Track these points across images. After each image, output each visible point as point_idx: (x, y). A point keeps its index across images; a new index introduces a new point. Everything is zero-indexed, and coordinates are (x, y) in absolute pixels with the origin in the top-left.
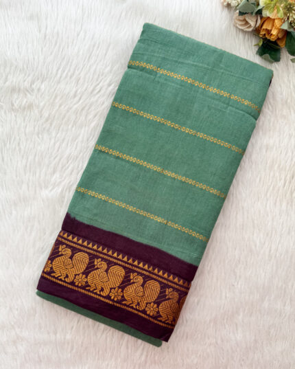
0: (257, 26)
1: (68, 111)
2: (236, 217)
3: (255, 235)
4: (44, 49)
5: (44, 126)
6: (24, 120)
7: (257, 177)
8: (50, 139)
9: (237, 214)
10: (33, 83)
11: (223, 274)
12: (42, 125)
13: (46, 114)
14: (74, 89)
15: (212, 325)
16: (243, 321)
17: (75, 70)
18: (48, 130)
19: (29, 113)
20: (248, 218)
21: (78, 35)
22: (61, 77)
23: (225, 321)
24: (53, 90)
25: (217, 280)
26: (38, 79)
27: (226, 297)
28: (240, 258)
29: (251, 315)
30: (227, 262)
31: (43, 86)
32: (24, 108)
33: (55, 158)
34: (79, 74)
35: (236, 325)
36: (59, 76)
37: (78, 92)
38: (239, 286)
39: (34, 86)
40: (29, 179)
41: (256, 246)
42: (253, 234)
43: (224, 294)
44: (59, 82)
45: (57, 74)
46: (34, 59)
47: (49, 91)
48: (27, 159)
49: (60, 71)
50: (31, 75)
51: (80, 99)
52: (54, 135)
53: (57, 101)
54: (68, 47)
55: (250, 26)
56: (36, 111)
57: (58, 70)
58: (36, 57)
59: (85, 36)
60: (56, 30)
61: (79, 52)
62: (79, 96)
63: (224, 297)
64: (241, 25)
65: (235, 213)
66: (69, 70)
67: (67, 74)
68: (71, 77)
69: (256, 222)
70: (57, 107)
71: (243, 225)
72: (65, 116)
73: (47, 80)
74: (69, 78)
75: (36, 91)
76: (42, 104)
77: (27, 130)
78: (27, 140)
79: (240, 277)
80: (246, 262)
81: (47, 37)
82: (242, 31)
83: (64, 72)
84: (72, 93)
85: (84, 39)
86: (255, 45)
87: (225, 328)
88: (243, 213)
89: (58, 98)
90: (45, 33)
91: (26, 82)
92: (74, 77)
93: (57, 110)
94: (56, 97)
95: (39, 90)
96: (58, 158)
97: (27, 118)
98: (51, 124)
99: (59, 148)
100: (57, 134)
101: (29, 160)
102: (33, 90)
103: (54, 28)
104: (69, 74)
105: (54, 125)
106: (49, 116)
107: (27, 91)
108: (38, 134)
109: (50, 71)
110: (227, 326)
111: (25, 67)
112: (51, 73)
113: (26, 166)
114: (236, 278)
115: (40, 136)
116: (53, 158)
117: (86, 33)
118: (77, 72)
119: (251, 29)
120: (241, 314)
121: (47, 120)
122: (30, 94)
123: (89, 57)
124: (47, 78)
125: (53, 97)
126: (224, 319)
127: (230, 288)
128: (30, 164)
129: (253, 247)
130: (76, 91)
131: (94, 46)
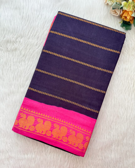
0: (121, 14)
1: (33, 52)
2: (111, 101)
3: (120, 109)
4: (22, 23)
5: (22, 58)
6: (13, 55)
7: (121, 83)
8: (25, 65)
9: (112, 99)
10: (17, 38)
11: (105, 127)
12: (21, 58)
13: (23, 53)
14: (36, 42)
15: (100, 150)
16: (114, 149)
17: (36, 33)
18: (24, 61)
19: (15, 52)
20: (117, 101)
21: (38, 17)
22: (30, 36)
23: (106, 149)
24: (26, 42)
25: (103, 130)
26: (19, 37)
27: (107, 138)
28: (113, 120)
29: (118, 146)
30: (107, 122)
31: (22, 40)
32: (13, 50)
33: (27, 74)
34: (39, 35)
35: (111, 150)
36: (29, 35)
37: (38, 43)
38: (113, 133)
39: (17, 40)
40: (15, 83)
41: (120, 114)
42: (119, 109)
43: (106, 137)
44: (29, 38)
45: (28, 35)
46: (17, 27)
47: (24, 42)
48: (14, 74)
49: (30, 33)
50: (16, 35)
51: (39, 46)
52: (27, 62)
53: (28, 47)
54: (33, 22)
55: (118, 14)
56: (18, 52)
57: (28, 33)
58: (18, 27)
59: (41, 18)
60: (28, 14)
61: (38, 24)
62: (39, 45)
63: (106, 138)
64: (113, 13)
65: (111, 99)
66: (34, 33)
67: (33, 34)
68: (34, 36)
69: (120, 103)
70: (28, 50)
71: (115, 105)
72: (32, 54)
73: (24, 37)
74: (33, 36)
75: (18, 42)
76: (21, 49)
77: (15, 60)
78: (14, 65)
79: (113, 128)
80: (116, 122)
81: (24, 17)
82: (114, 16)
83: (32, 33)
84: (35, 43)
85: (41, 19)
86: (119, 23)
87: (106, 152)
88: (115, 100)
89: (29, 46)
90: (23, 15)
91: (14, 38)
92: (36, 36)
93: (28, 51)
94: (28, 45)
95: (20, 42)
96: (29, 74)
97: (14, 55)
98: (25, 58)
99: (29, 69)
100: (28, 62)
101: (15, 75)
102: (17, 42)
103: (27, 13)
104: (34, 34)
105: (27, 58)
106: (25, 54)
107: (14, 42)
108: (19, 62)
109: (25, 33)
110: (107, 151)
111: (13, 31)
112: (26, 34)
113: (14, 77)
114: (111, 129)
115: (20, 63)
116: (26, 74)
117: (42, 16)
118: (37, 34)
119: (118, 15)
120: (114, 145)
121: (24, 56)
122: (16, 44)
123: (43, 27)
124: (23, 36)
125: (26, 45)
126: (105, 148)
127: (108, 134)
128: (16, 76)
129: (119, 115)
130: (37, 43)
131: (46, 22)
